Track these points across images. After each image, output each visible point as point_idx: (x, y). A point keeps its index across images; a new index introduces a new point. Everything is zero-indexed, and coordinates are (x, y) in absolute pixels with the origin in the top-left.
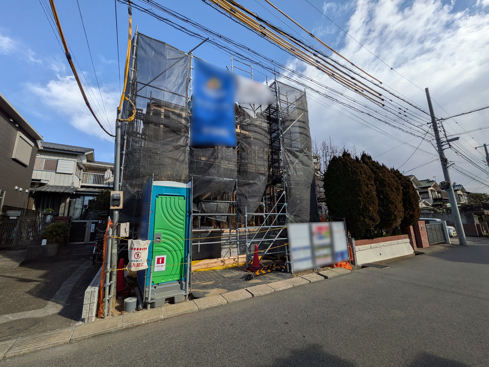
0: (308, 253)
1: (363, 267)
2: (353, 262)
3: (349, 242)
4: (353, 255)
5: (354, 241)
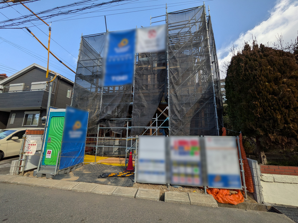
0: (162, 167)
5: (256, 166)
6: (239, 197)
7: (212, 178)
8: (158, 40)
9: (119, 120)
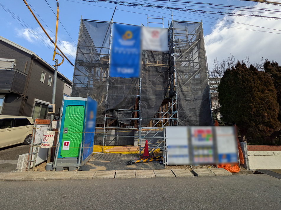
0: (186, 151)
1: (257, 172)
2: (244, 165)
3: (240, 147)
4: (245, 159)
5: (245, 146)
6: (237, 167)
7: (221, 156)
8: (161, 40)
9: (125, 111)
